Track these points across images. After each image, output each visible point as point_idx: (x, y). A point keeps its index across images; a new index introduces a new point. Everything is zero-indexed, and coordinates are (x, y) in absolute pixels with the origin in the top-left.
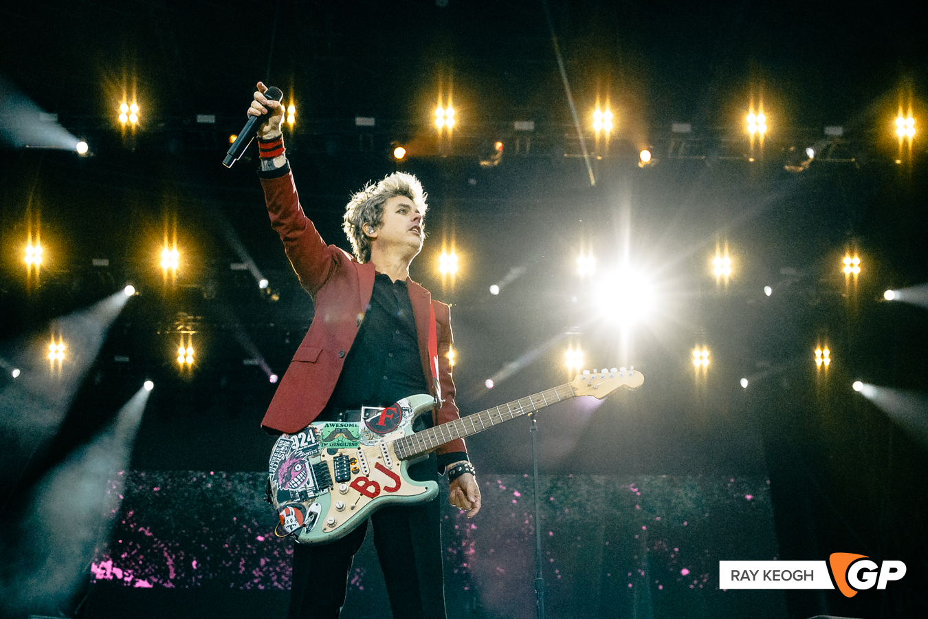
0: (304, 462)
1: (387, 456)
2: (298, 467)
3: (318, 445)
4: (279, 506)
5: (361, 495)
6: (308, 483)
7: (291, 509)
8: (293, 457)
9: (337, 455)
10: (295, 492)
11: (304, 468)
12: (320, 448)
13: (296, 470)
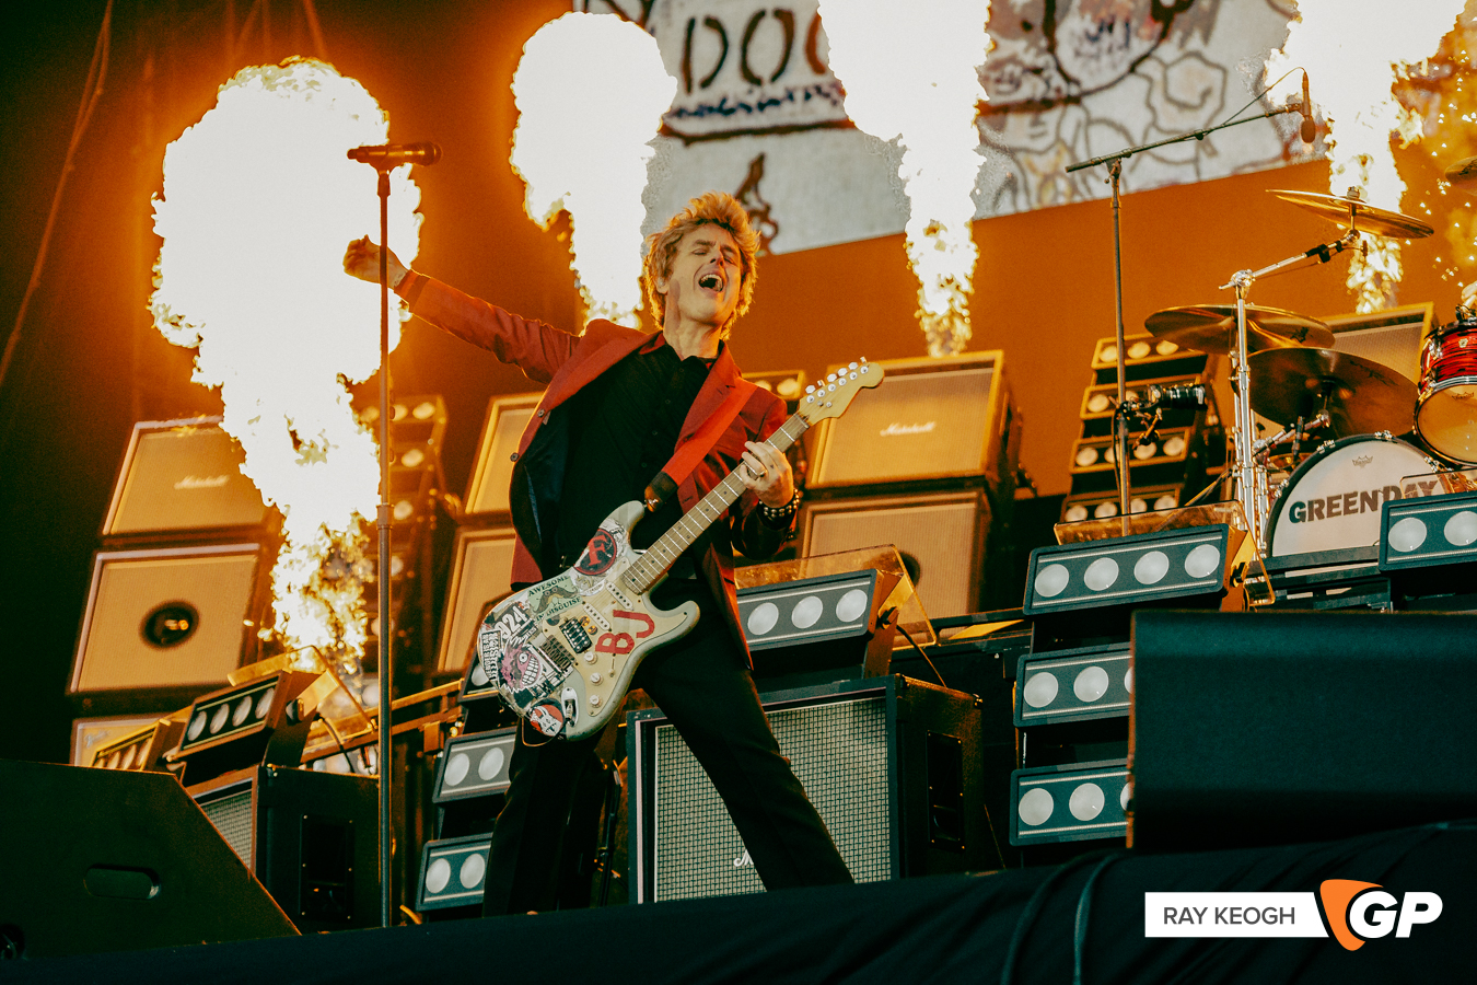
0: (526, 649)
1: (621, 597)
2: (523, 657)
4: (523, 711)
5: (614, 655)
6: (545, 670)
7: (541, 708)
8: (510, 647)
9: (562, 622)
10: (536, 688)
11: (530, 655)
12: (536, 623)
13: (522, 660)
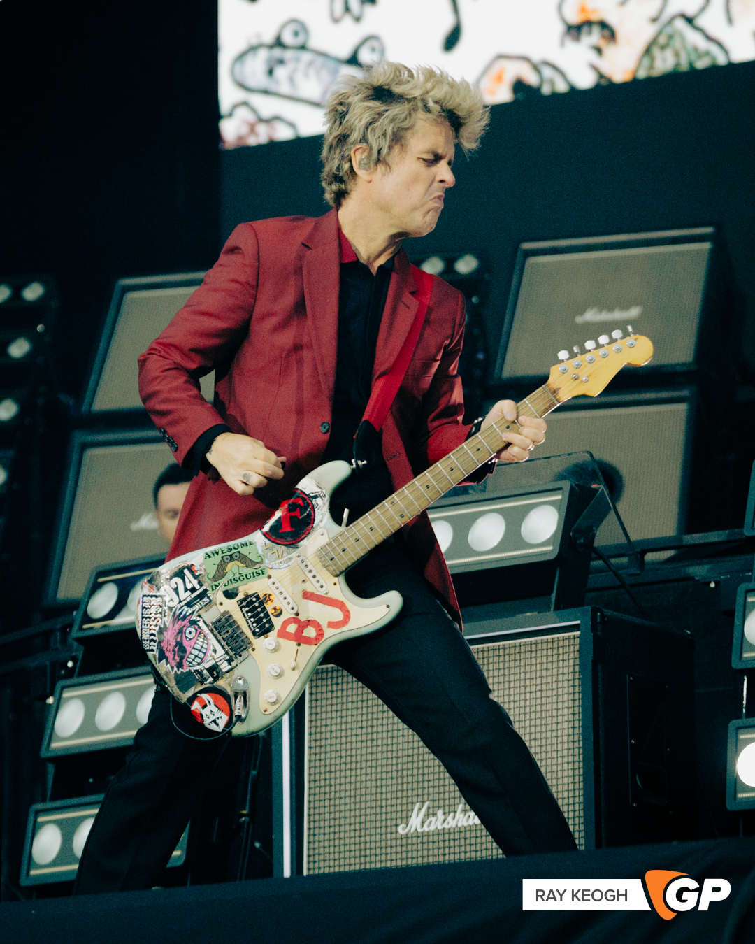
0: (194, 623)
1: (314, 577)
2: (190, 632)
3: (206, 591)
4: (184, 697)
5: (299, 645)
6: (215, 651)
7: (205, 696)
8: (176, 618)
9: (241, 596)
10: (202, 671)
11: (199, 632)
12: (210, 593)
13: (189, 636)
